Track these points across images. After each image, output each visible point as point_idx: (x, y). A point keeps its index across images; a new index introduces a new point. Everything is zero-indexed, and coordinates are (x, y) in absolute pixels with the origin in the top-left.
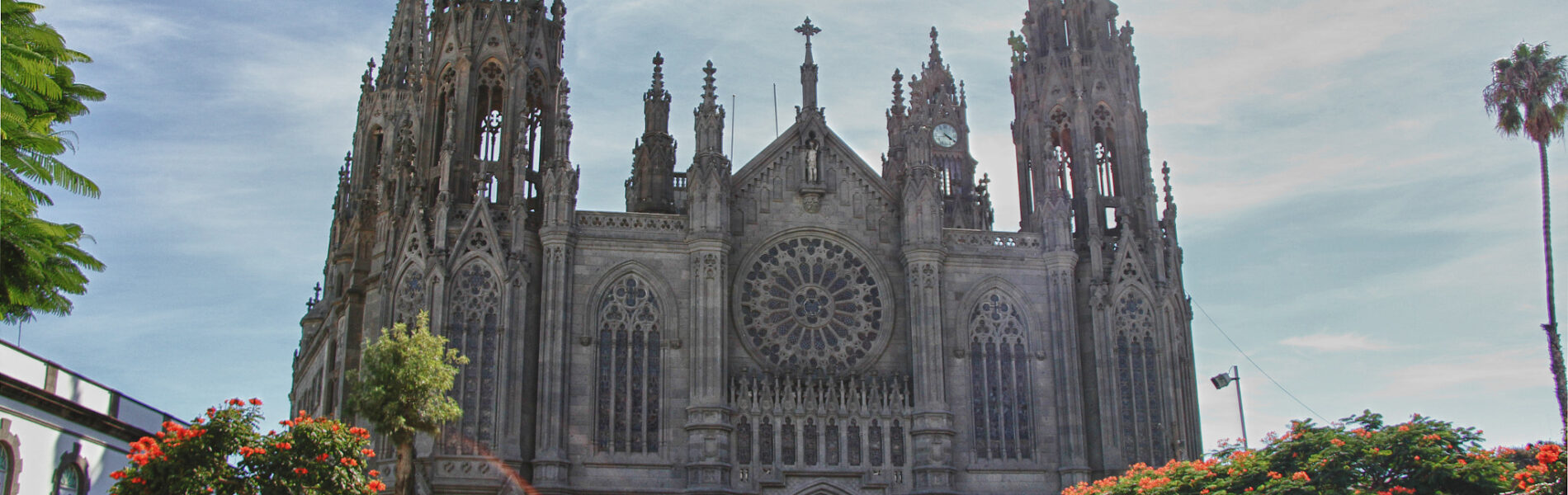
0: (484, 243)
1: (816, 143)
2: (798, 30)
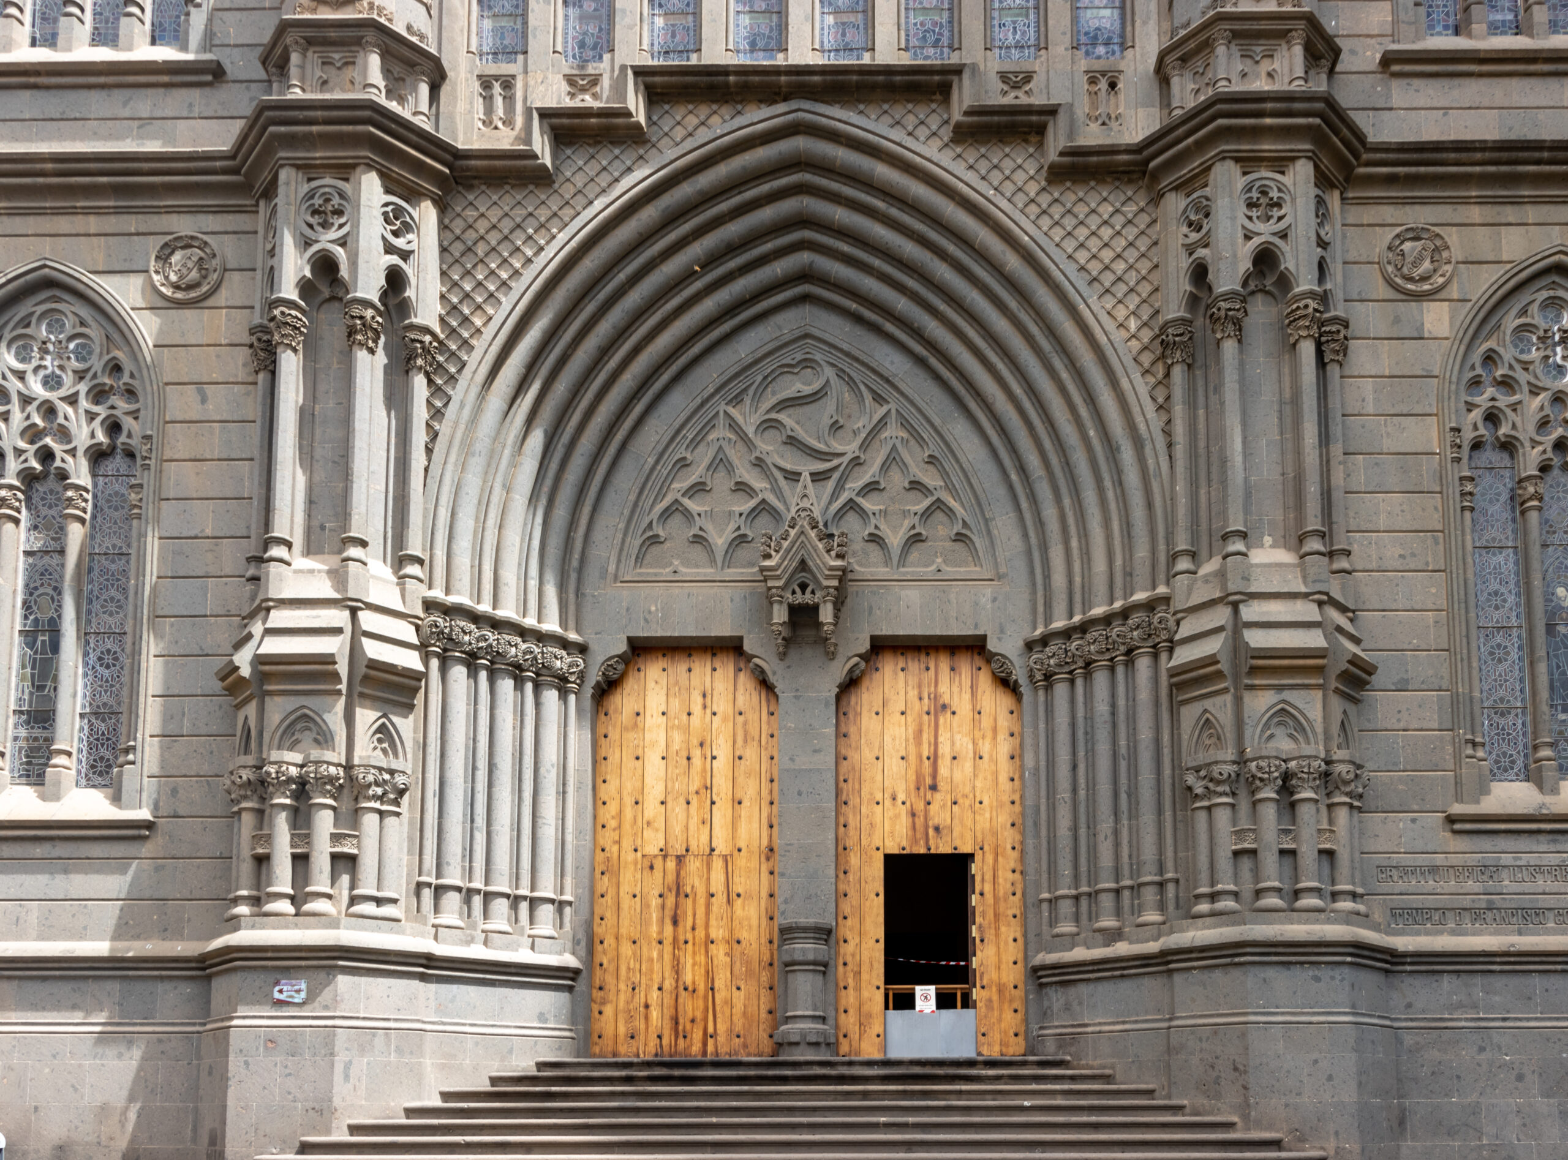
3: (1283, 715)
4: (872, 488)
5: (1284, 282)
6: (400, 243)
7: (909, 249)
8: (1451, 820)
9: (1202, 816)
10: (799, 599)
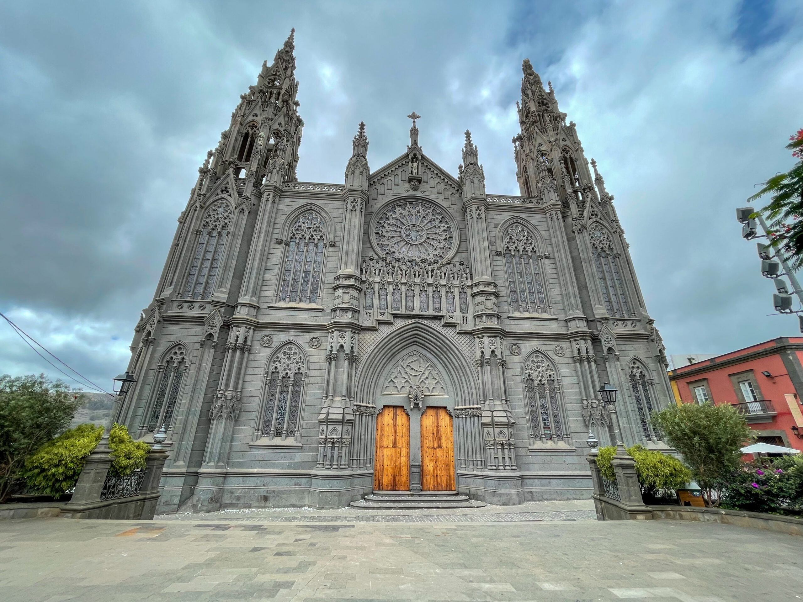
0: (228, 192)
1: (417, 159)
2: (409, 117)
3: (501, 432)
4: (426, 378)
5: (496, 356)
6: (353, 342)
7: (434, 340)
8: (529, 449)
9: (488, 450)
10: (415, 402)
